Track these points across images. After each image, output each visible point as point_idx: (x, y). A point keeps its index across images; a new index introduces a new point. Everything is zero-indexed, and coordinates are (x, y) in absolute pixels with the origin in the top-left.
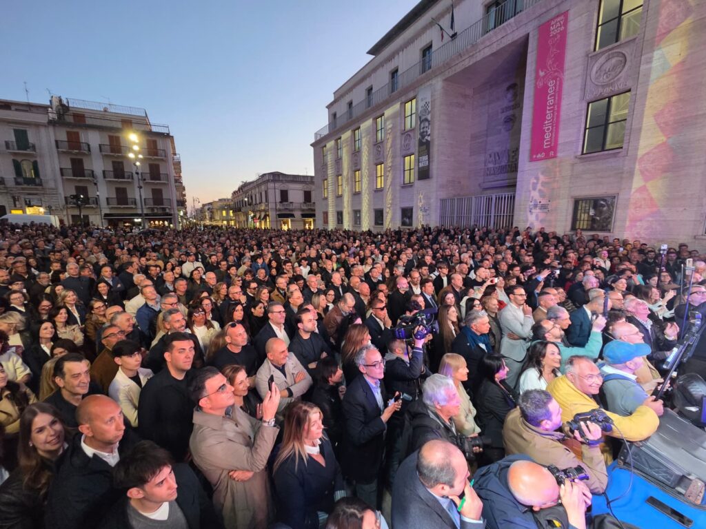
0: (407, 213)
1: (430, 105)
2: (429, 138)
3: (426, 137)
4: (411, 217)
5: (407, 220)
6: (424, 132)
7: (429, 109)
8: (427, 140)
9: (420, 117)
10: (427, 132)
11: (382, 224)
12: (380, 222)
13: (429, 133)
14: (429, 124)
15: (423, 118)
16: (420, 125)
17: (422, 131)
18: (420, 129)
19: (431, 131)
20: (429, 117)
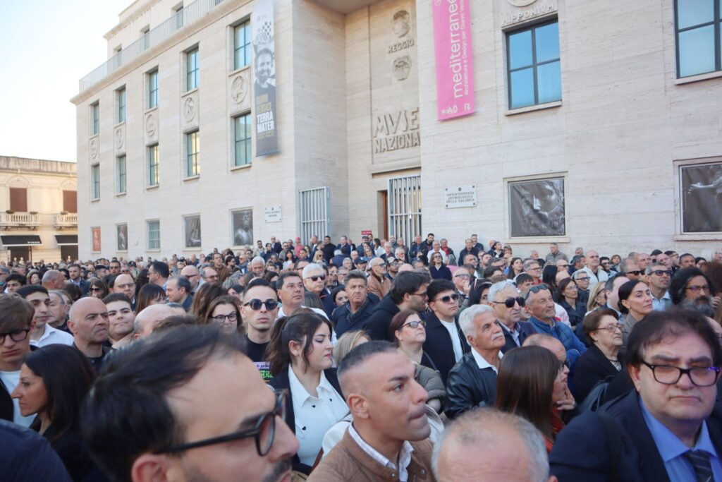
0: (242, 220)
1: (272, 27)
2: (273, 82)
3: (269, 81)
4: (249, 228)
5: (243, 234)
6: (263, 71)
7: (272, 34)
8: (269, 85)
9: (256, 47)
10: (269, 71)
11: (199, 245)
12: (195, 241)
13: (273, 73)
14: (272, 58)
15: (261, 48)
16: (256, 59)
17: (259, 69)
18: (256, 67)
19: (277, 69)
20: (272, 47)
